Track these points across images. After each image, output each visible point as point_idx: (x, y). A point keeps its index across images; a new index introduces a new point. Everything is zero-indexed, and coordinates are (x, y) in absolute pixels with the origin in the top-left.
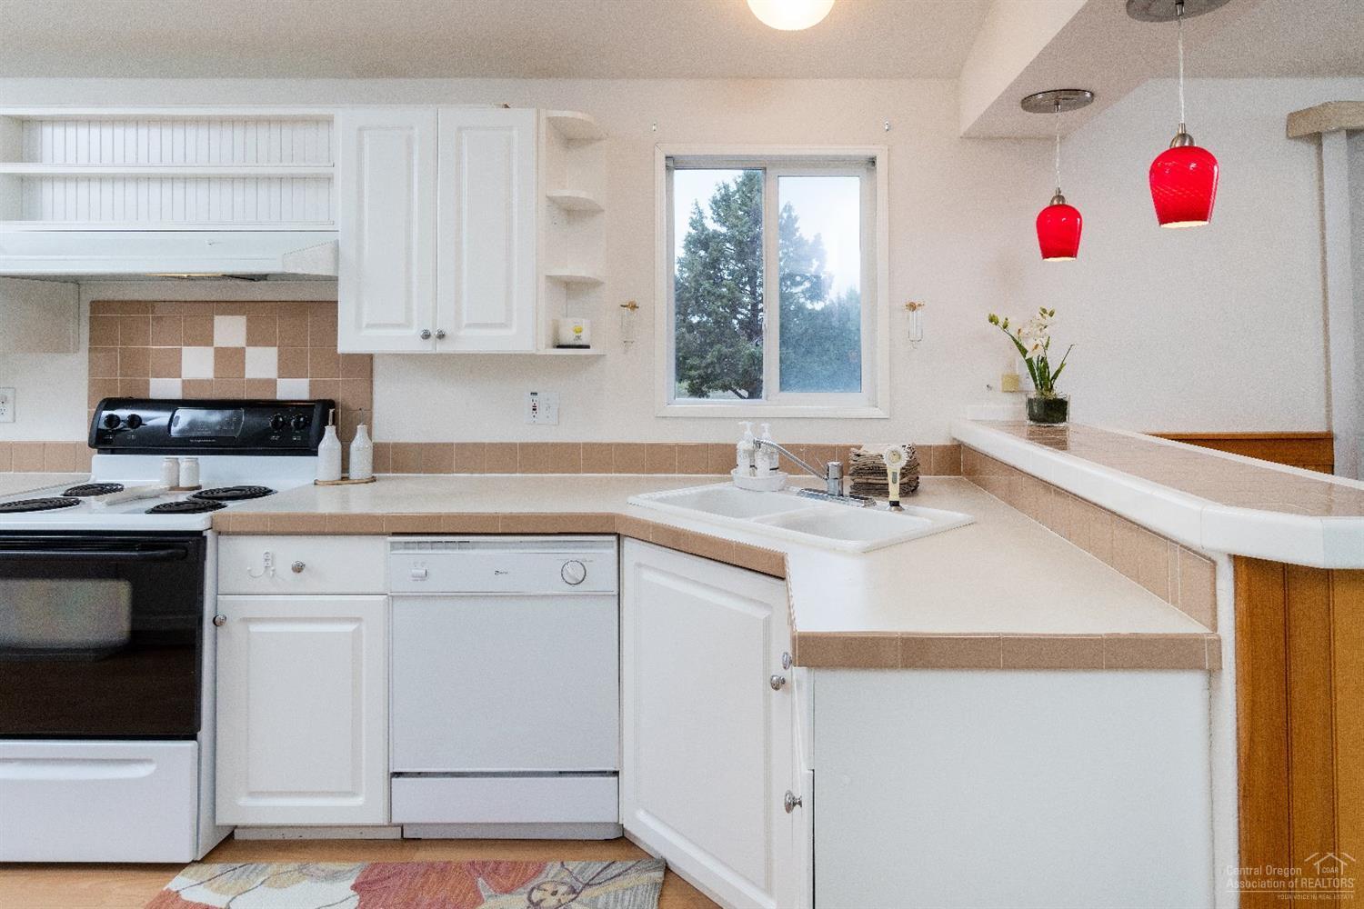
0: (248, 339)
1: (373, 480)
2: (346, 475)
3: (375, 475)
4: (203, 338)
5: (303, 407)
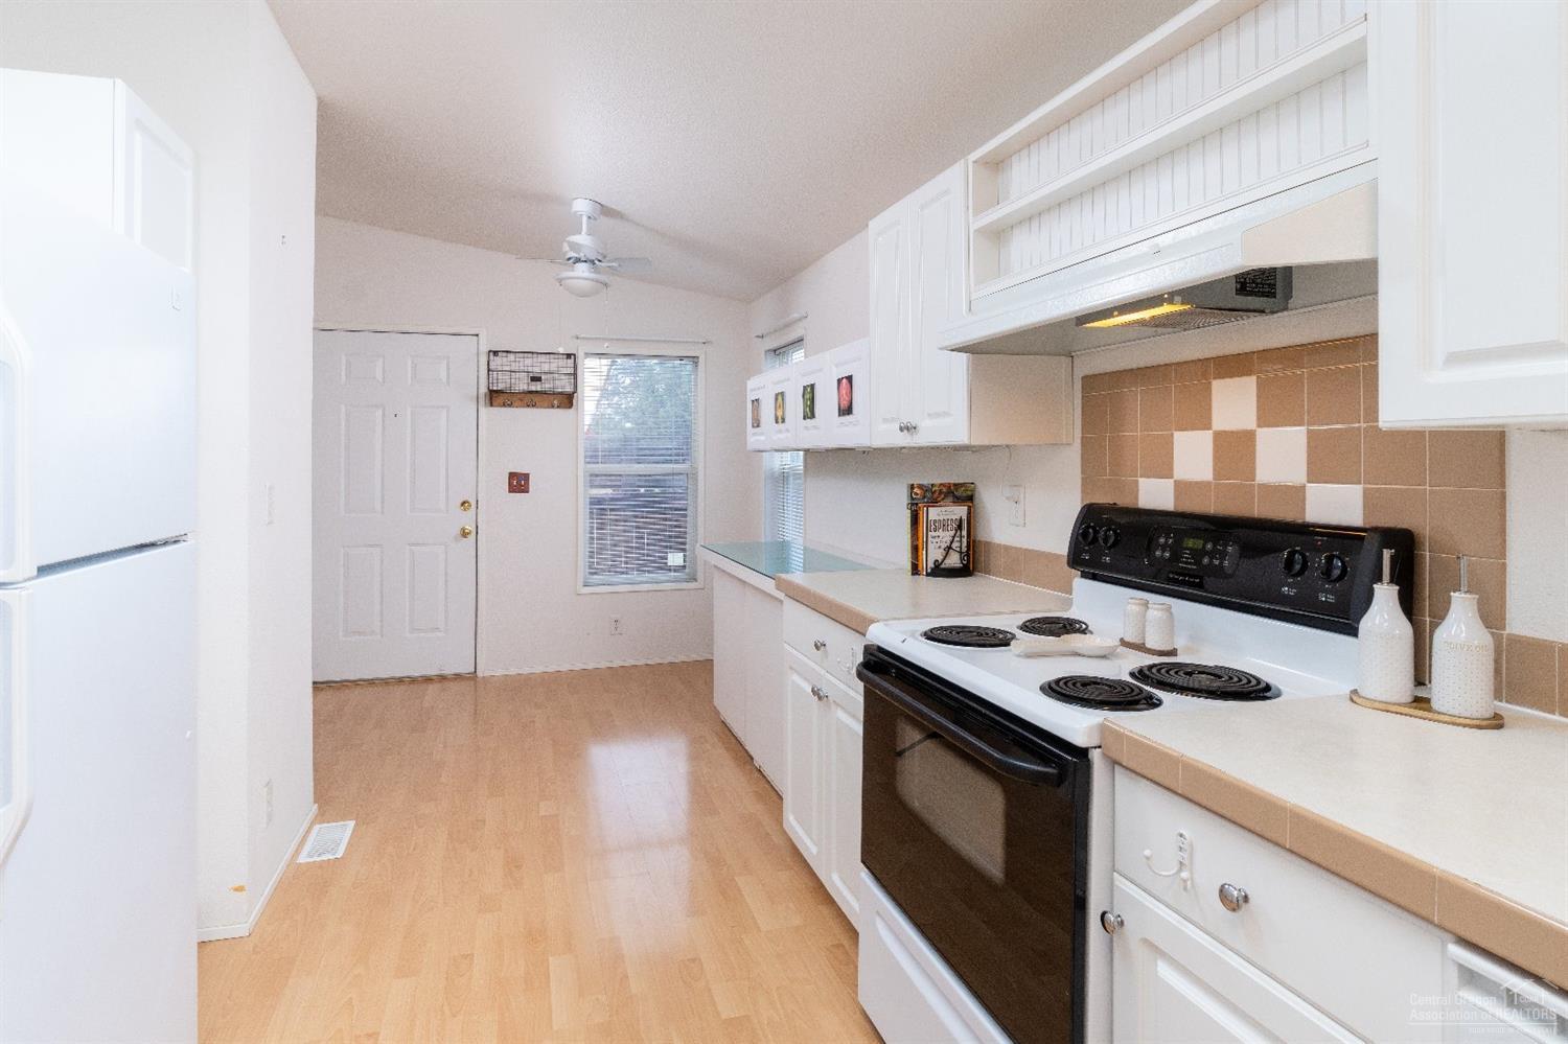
0: (1259, 419)
1: (1496, 722)
2: (1422, 693)
3: (1505, 707)
4: (1200, 419)
5: (1342, 539)
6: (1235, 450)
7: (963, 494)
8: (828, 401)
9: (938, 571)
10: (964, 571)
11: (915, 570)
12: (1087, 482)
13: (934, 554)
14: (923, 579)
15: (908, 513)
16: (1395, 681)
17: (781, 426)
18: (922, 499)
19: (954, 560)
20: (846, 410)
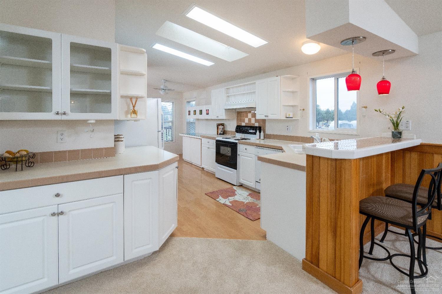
0: (251, 117)
2: (260, 138)
4: (247, 117)
5: (257, 127)
6: (250, 120)
7: (223, 125)
8: (204, 112)
9: (220, 134)
10: (223, 134)
11: (217, 134)
12: (237, 123)
13: (220, 132)
14: (218, 135)
15: (217, 127)
16: (258, 137)
17: (195, 115)
18: (218, 125)
19: (222, 133)
20: (208, 114)
